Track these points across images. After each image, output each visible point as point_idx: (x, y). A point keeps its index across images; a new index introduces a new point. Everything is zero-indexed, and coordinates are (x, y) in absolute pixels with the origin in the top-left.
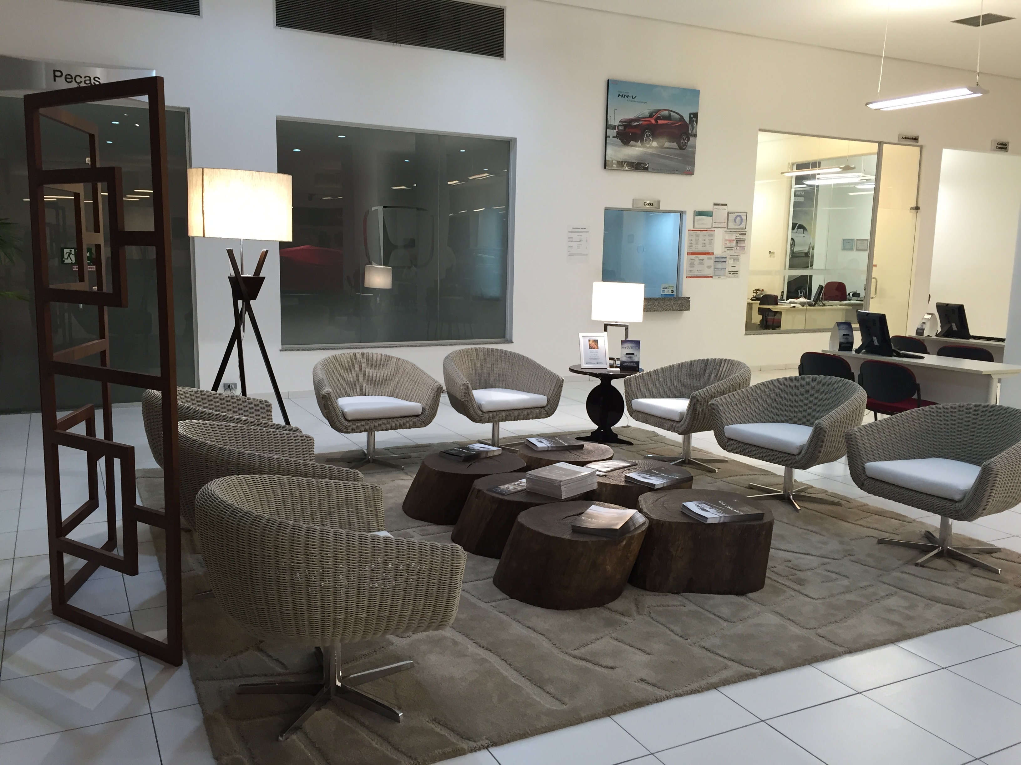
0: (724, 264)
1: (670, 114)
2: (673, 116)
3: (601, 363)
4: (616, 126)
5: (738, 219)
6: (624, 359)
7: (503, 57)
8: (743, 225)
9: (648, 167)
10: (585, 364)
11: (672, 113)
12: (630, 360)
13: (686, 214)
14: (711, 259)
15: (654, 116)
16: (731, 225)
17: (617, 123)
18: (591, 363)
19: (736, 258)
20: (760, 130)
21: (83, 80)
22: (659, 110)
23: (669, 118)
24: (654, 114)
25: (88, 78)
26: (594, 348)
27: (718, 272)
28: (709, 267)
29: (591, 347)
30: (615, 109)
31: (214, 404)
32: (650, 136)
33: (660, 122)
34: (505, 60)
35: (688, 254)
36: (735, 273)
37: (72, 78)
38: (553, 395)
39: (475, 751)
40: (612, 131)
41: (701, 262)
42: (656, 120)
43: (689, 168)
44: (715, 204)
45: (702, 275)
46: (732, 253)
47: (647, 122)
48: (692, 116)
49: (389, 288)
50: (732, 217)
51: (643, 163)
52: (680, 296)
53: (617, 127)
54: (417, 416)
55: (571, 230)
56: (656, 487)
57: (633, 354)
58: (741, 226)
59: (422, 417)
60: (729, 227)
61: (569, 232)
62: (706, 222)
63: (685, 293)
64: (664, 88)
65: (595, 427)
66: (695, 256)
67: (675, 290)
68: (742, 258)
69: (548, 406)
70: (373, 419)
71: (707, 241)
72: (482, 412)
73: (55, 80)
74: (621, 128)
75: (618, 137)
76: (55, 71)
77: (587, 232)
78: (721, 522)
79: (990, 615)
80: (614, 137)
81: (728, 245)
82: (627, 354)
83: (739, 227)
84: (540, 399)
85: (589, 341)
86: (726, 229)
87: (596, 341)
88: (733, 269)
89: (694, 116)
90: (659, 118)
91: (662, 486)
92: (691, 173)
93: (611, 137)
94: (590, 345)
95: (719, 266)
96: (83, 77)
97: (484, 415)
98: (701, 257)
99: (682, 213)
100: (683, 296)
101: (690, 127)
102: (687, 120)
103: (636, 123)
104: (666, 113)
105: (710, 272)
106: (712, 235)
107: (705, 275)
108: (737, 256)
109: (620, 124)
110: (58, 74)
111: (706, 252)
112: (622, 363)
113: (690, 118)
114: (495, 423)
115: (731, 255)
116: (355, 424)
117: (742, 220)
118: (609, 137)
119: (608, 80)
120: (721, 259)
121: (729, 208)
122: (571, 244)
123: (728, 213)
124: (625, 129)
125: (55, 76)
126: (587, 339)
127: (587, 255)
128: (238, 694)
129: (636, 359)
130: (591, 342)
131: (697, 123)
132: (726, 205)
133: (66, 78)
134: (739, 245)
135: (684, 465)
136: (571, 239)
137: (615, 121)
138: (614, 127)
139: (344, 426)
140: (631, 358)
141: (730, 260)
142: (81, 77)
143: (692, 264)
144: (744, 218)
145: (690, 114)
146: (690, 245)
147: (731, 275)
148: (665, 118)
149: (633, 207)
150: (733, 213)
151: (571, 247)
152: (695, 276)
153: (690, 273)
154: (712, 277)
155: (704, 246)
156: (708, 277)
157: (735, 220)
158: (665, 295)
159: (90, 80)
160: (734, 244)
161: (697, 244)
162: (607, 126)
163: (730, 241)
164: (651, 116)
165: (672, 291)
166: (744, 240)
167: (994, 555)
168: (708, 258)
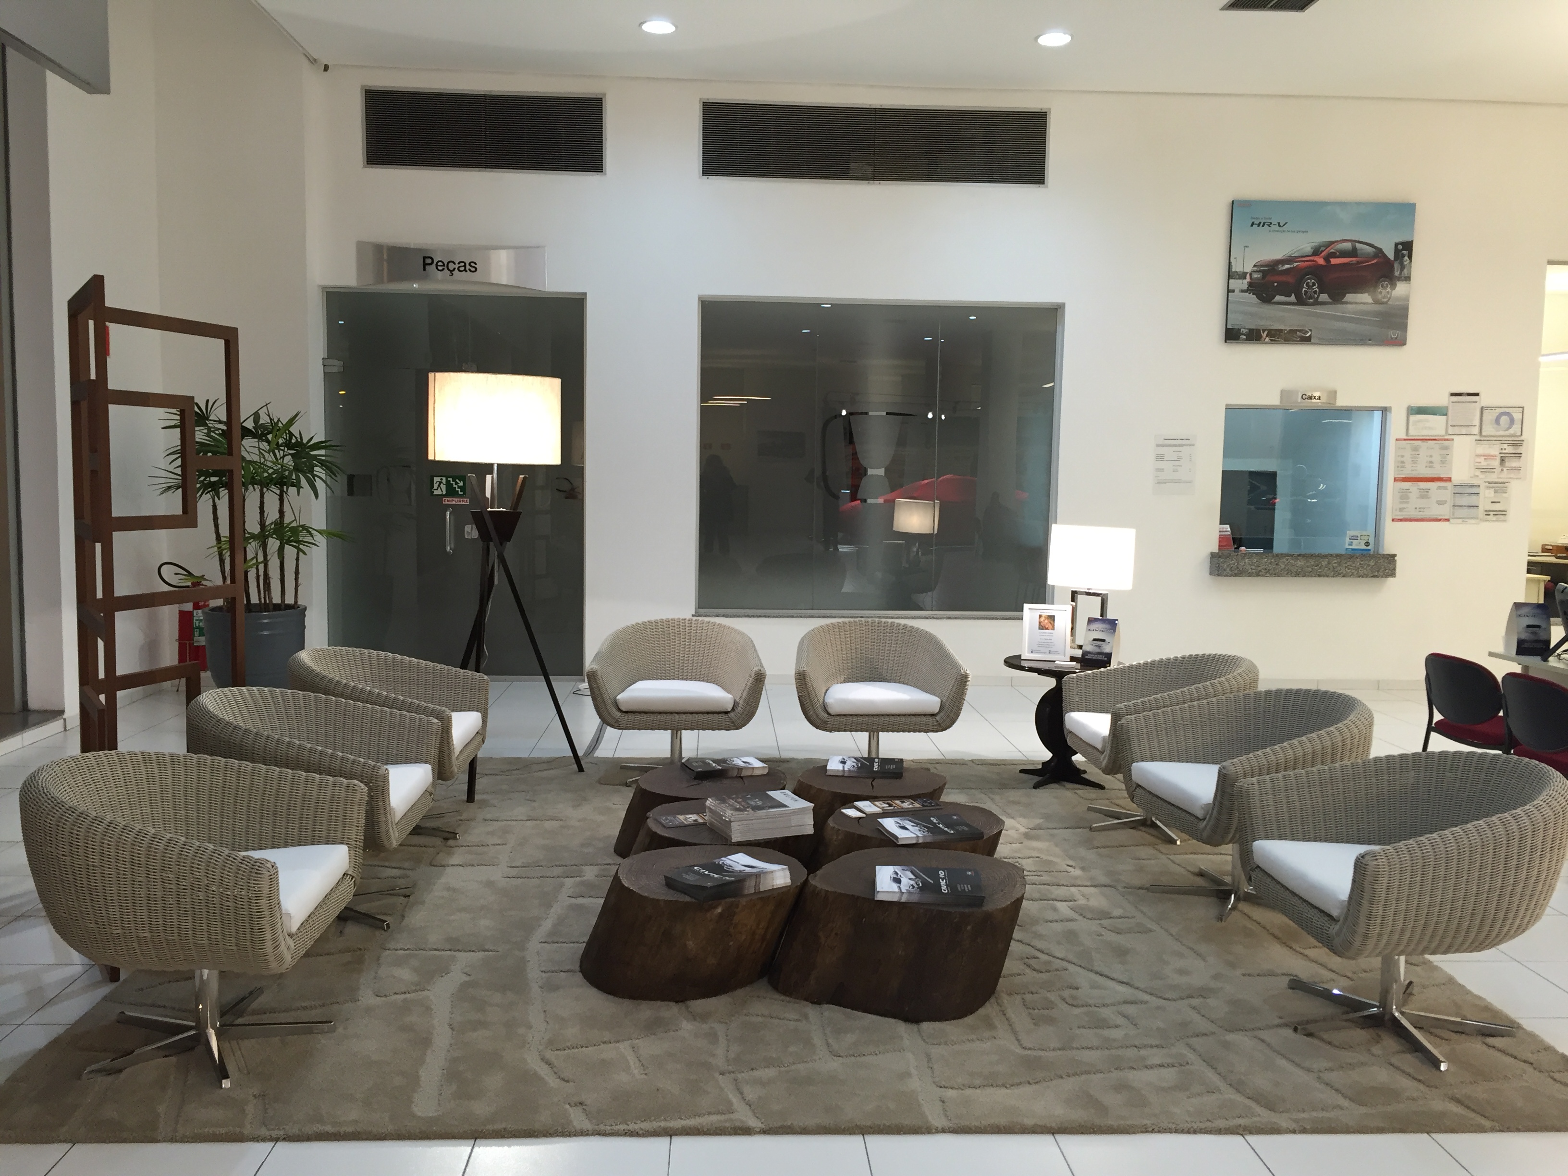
0: (1474, 497)
1: (1355, 249)
2: (1362, 249)
4: (1247, 273)
5: (1504, 420)
6: (1088, 648)
7: (1043, 183)
8: (1516, 429)
9: (1310, 336)
10: (1028, 653)
11: (1358, 245)
12: (1098, 650)
13: (1390, 412)
14: (1445, 488)
15: (1322, 251)
16: (1488, 430)
17: (1248, 268)
18: (1038, 652)
19: (1500, 487)
20: (1551, 262)
21: (457, 266)
22: (1332, 243)
23: (1353, 253)
24: (1322, 249)
25: (463, 264)
26: (1047, 629)
27: (1460, 512)
28: (1441, 503)
29: (1042, 627)
30: (1246, 247)
32: (1314, 284)
33: (1334, 261)
34: (1047, 187)
35: (1395, 480)
36: (1501, 514)
37: (444, 265)
38: (951, 697)
40: (1240, 281)
41: (1425, 494)
42: (1327, 259)
43: (1393, 334)
44: (1453, 395)
45: (1428, 517)
46: (1493, 477)
47: (1309, 263)
48: (1400, 247)
50: (1489, 416)
51: (1299, 331)
52: (1381, 552)
53: (1248, 276)
54: (726, 713)
55: (1162, 442)
57: (1104, 640)
58: (1511, 431)
59: (732, 715)
60: (1483, 434)
61: (1158, 445)
62: (1435, 425)
63: (1388, 548)
64: (1343, 204)
66: (1410, 484)
67: (1372, 541)
68: (1515, 487)
69: (942, 714)
71: (1437, 458)
72: (829, 714)
73: (424, 269)
74: (1255, 276)
75: (1251, 290)
76: (425, 258)
77: (1193, 445)
80: (1242, 291)
81: (1484, 464)
82: (1095, 640)
83: (1507, 433)
84: (929, 701)
85: (1040, 616)
86: (1478, 437)
87: (1052, 618)
88: (1497, 507)
89: (1405, 248)
90: (1333, 255)
92: (1401, 342)
93: (1237, 291)
94: (1040, 623)
95: (1465, 500)
96: (457, 263)
97: (831, 719)
98: (1423, 485)
99: (1385, 410)
100: (1386, 552)
101: (1396, 265)
102: (1391, 255)
103: (1287, 266)
104: (1348, 246)
105: (1444, 511)
106: (1446, 448)
107: (1435, 517)
108: (1504, 483)
109: (1255, 269)
110: (429, 261)
111: (1436, 476)
112: (1085, 654)
113: (1397, 251)
115: (1489, 483)
116: (631, 717)
117: (1512, 421)
118: (1233, 291)
119: (1233, 201)
120: (1468, 489)
121: (1484, 400)
122: (1161, 465)
123: (1482, 409)
124: (1264, 277)
125: (425, 265)
126: (1038, 613)
127: (1190, 482)
130: (1042, 619)
131: (1410, 257)
132: (1477, 394)
133: (437, 266)
134: (1507, 464)
136: (1160, 457)
137: (1246, 264)
138: (1243, 276)
139: (614, 718)
140: (1100, 647)
141: (1487, 491)
142: (454, 263)
143: (1404, 496)
144: (1517, 416)
145: (1396, 245)
146: (1401, 464)
147: (1491, 517)
148: (1343, 254)
149: (1281, 402)
150: (1491, 408)
151: (1162, 470)
152: (1412, 517)
153: (1401, 513)
154: (1448, 520)
155: (1430, 467)
156: (1440, 520)
157: (1497, 421)
158: (1353, 549)
159: (465, 266)
160: (1496, 463)
161: (1414, 462)
162: (1231, 275)
163: (1487, 457)
164: (1316, 252)
165: (1367, 544)
166: (1518, 455)
168: (1439, 488)
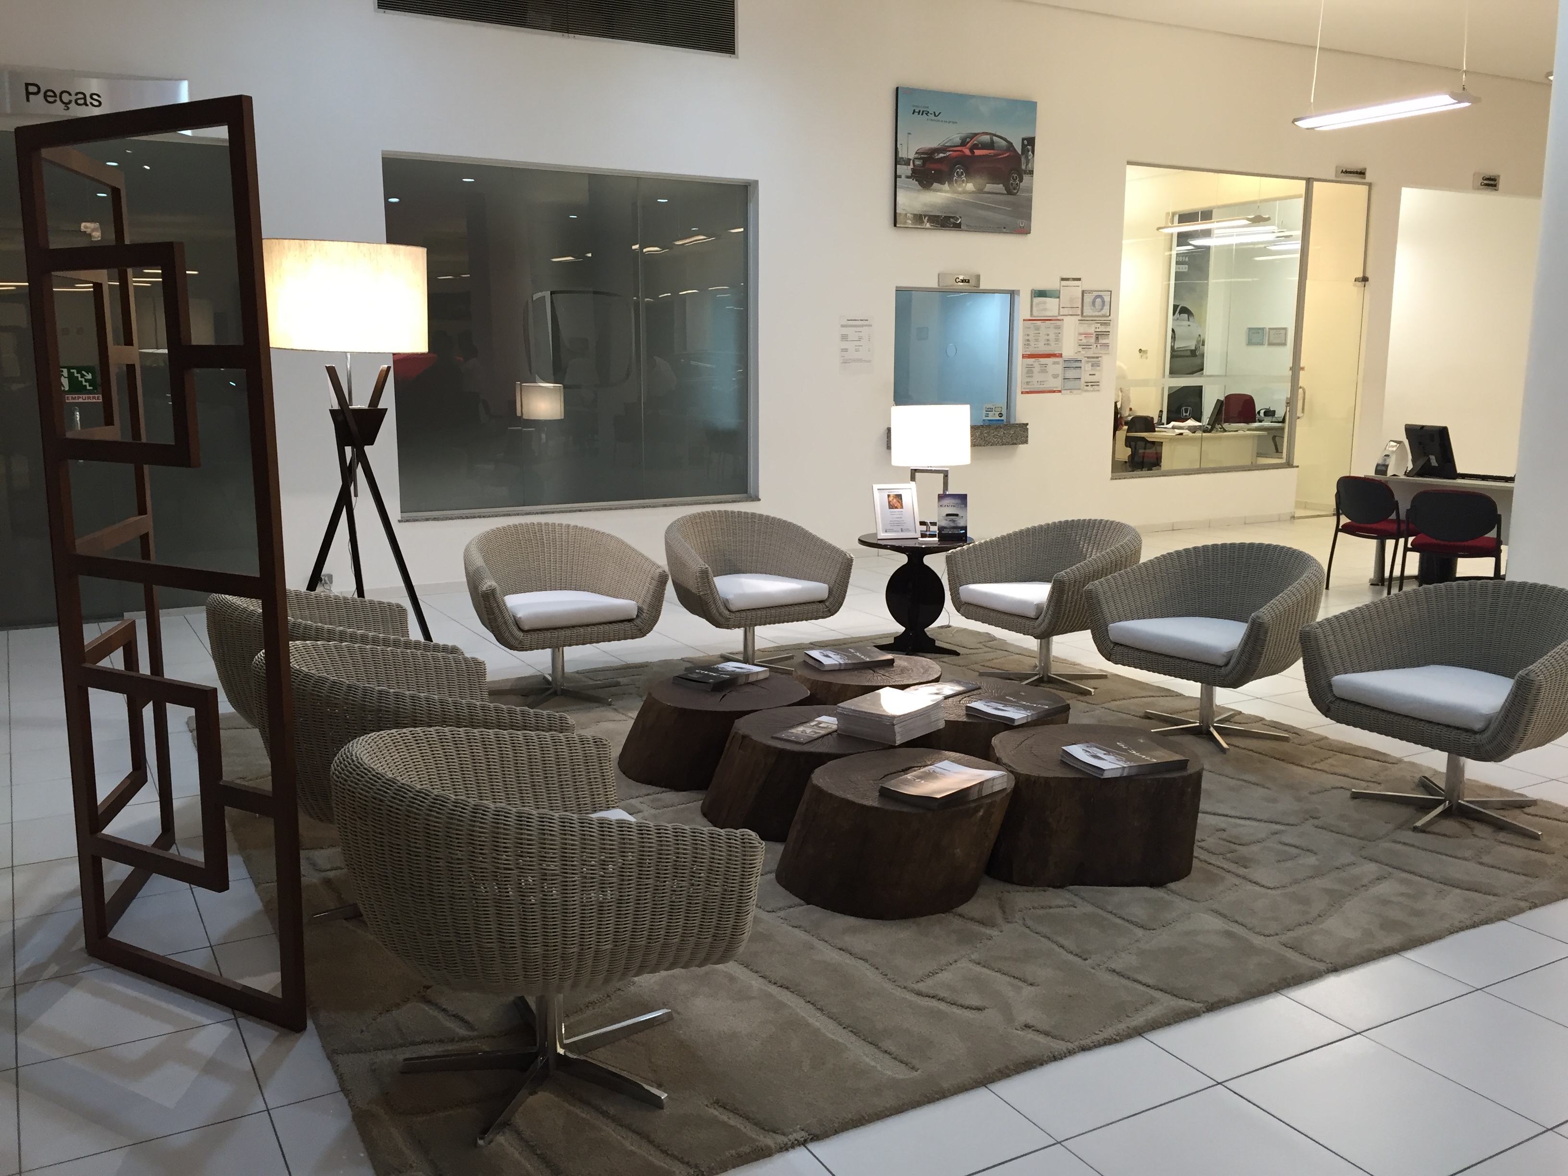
0: (1078, 370)
1: (992, 141)
2: (997, 142)
3: (908, 530)
4: (911, 159)
5: (1098, 300)
6: (944, 523)
7: (734, 53)
8: (1106, 311)
9: (960, 223)
10: (883, 532)
11: (995, 138)
12: (952, 525)
13: (1019, 295)
14: (1058, 363)
15: (968, 143)
16: (1088, 311)
17: (912, 156)
18: (892, 531)
19: (1095, 362)
20: (1129, 163)
21: (73, 98)
22: (976, 134)
23: (991, 145)
24: (968, 140)
25: (81, 96)
26: (896, 508)
27: (1070, 384)
28: (1055, 376)
29: (891, 506)
30: (909, 134)
31: (317, 612)
32: (962, 174)
33: (977, 152)
34: (737, 58)
35: (1024, 356)
36: (1095, 384)
37: (55, 96)
38: (838, 581)
39: (787, 1150)
40: (905, 167)
41: (1044, 369)
42: (971, 150)
43: (1021, 223)
44: (1063, 279)
45: (1046, 389)
46: (1090, 353)
47: (957, 153)
48: (1026, 142)
49: (559, 418)
50: (1088, 299)
51: (953, 217)
52: (1012, 422)
53: (911, 162)
54: (630, 620)
55: (845, 322)
56: (1016, 723)
57: (957, 515)
58: (1103, 312)
59: (638, 622)
60: (1084, 314)
61: (843, 326)
62: (1051, 306)
63: (1020, 417)
64: (985, 99)
65: (901, 629)
66: (1033, 360)
67: (1004, 412)
68: (1105, 361)
69: (831, 599)
70: (562, 628)
71: (1052, 337)
72: (729, 611)
73: (28, 100)
74: (918, 163)
75: (915, 177)
76: (27, 85)
77: (870, 326)
78: (1125, 775)
79: (1535, 904)
80: (908, 177)
81: (1084, 341)
82: (948, 515)
83: (1100, 314)
84: (817, 589)
85: (889, 496)
86: (1080, 318)
87: (899, 497)
88: (1092, 379)
89: (1030, 143)
90: (975, 147)
91: (1025, 721)
92: (1025, 231)
93: (903, 177)
94: (889, 502)
95: (1071, 374)
96: (73, 94)
97: (733, 616)
98: (1043, 361)
99: (1013, 293)
100: (1017, 422)
101: (1023, 160)
102: (1019, 149)
103: (941, 155)
104: (987, 138)
105: (1057, 384)
106: (1058, 327)
107: (1050, 389)
108: (1098, 357)
109: (917, 156)
110: (32, 89)
111: (1051, 352)
112: (941, 529)
113: (1024, 146)
114: (748, 628)
115: (1088, 357)
116: (535, 636)
117: (1103, 302)
118: (900, 177)
119: (897, 88)
120: (1073, 364)
121: (1085, 285)
122: (845, 345)
123: (1083, 292)
124: (924, 163)
125: (28, 94)
126: (886, 493)
127: (869, 361)
128: (402, 1073)
129: (961, 523)
130: (891, 499)
131: (1033, 152)
132: (1079, 279)
133: (45, 96)
134: (1101, 341)
135: (1042, 684)
136: (844, 338)
137: (909, 151)
138: (907, 162)
139: (516, 639)
140: (954, 521)
141: (1087, 365)
142: (70, 94)
143: (1029, 371)
144: (1107, 299)
145: (1023, 140)
146: (1027, 343)
147: (1089, 388)
148: (984, 146)
149: (939, 285)
150: (1091, 292)
151: (845, 350)
152: (1035, 390)
153: (1028, 387)
154: (1060, 391)
155: (1048, 344)
156: (1054, 392)
157: (1094, 303)
158: (989, 420)
159: (85, 98)
160: (1093, 340)
161: (1037, 340)
162: (897, 161)
163: (1087, 335)
164: (964, 143)
165: (1001, 415)
166: (1106, 334)
167: (1527, 810)
168: (1054, 363)
